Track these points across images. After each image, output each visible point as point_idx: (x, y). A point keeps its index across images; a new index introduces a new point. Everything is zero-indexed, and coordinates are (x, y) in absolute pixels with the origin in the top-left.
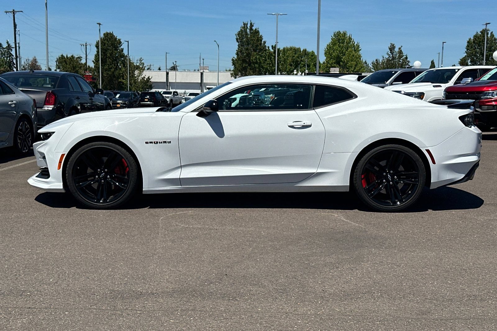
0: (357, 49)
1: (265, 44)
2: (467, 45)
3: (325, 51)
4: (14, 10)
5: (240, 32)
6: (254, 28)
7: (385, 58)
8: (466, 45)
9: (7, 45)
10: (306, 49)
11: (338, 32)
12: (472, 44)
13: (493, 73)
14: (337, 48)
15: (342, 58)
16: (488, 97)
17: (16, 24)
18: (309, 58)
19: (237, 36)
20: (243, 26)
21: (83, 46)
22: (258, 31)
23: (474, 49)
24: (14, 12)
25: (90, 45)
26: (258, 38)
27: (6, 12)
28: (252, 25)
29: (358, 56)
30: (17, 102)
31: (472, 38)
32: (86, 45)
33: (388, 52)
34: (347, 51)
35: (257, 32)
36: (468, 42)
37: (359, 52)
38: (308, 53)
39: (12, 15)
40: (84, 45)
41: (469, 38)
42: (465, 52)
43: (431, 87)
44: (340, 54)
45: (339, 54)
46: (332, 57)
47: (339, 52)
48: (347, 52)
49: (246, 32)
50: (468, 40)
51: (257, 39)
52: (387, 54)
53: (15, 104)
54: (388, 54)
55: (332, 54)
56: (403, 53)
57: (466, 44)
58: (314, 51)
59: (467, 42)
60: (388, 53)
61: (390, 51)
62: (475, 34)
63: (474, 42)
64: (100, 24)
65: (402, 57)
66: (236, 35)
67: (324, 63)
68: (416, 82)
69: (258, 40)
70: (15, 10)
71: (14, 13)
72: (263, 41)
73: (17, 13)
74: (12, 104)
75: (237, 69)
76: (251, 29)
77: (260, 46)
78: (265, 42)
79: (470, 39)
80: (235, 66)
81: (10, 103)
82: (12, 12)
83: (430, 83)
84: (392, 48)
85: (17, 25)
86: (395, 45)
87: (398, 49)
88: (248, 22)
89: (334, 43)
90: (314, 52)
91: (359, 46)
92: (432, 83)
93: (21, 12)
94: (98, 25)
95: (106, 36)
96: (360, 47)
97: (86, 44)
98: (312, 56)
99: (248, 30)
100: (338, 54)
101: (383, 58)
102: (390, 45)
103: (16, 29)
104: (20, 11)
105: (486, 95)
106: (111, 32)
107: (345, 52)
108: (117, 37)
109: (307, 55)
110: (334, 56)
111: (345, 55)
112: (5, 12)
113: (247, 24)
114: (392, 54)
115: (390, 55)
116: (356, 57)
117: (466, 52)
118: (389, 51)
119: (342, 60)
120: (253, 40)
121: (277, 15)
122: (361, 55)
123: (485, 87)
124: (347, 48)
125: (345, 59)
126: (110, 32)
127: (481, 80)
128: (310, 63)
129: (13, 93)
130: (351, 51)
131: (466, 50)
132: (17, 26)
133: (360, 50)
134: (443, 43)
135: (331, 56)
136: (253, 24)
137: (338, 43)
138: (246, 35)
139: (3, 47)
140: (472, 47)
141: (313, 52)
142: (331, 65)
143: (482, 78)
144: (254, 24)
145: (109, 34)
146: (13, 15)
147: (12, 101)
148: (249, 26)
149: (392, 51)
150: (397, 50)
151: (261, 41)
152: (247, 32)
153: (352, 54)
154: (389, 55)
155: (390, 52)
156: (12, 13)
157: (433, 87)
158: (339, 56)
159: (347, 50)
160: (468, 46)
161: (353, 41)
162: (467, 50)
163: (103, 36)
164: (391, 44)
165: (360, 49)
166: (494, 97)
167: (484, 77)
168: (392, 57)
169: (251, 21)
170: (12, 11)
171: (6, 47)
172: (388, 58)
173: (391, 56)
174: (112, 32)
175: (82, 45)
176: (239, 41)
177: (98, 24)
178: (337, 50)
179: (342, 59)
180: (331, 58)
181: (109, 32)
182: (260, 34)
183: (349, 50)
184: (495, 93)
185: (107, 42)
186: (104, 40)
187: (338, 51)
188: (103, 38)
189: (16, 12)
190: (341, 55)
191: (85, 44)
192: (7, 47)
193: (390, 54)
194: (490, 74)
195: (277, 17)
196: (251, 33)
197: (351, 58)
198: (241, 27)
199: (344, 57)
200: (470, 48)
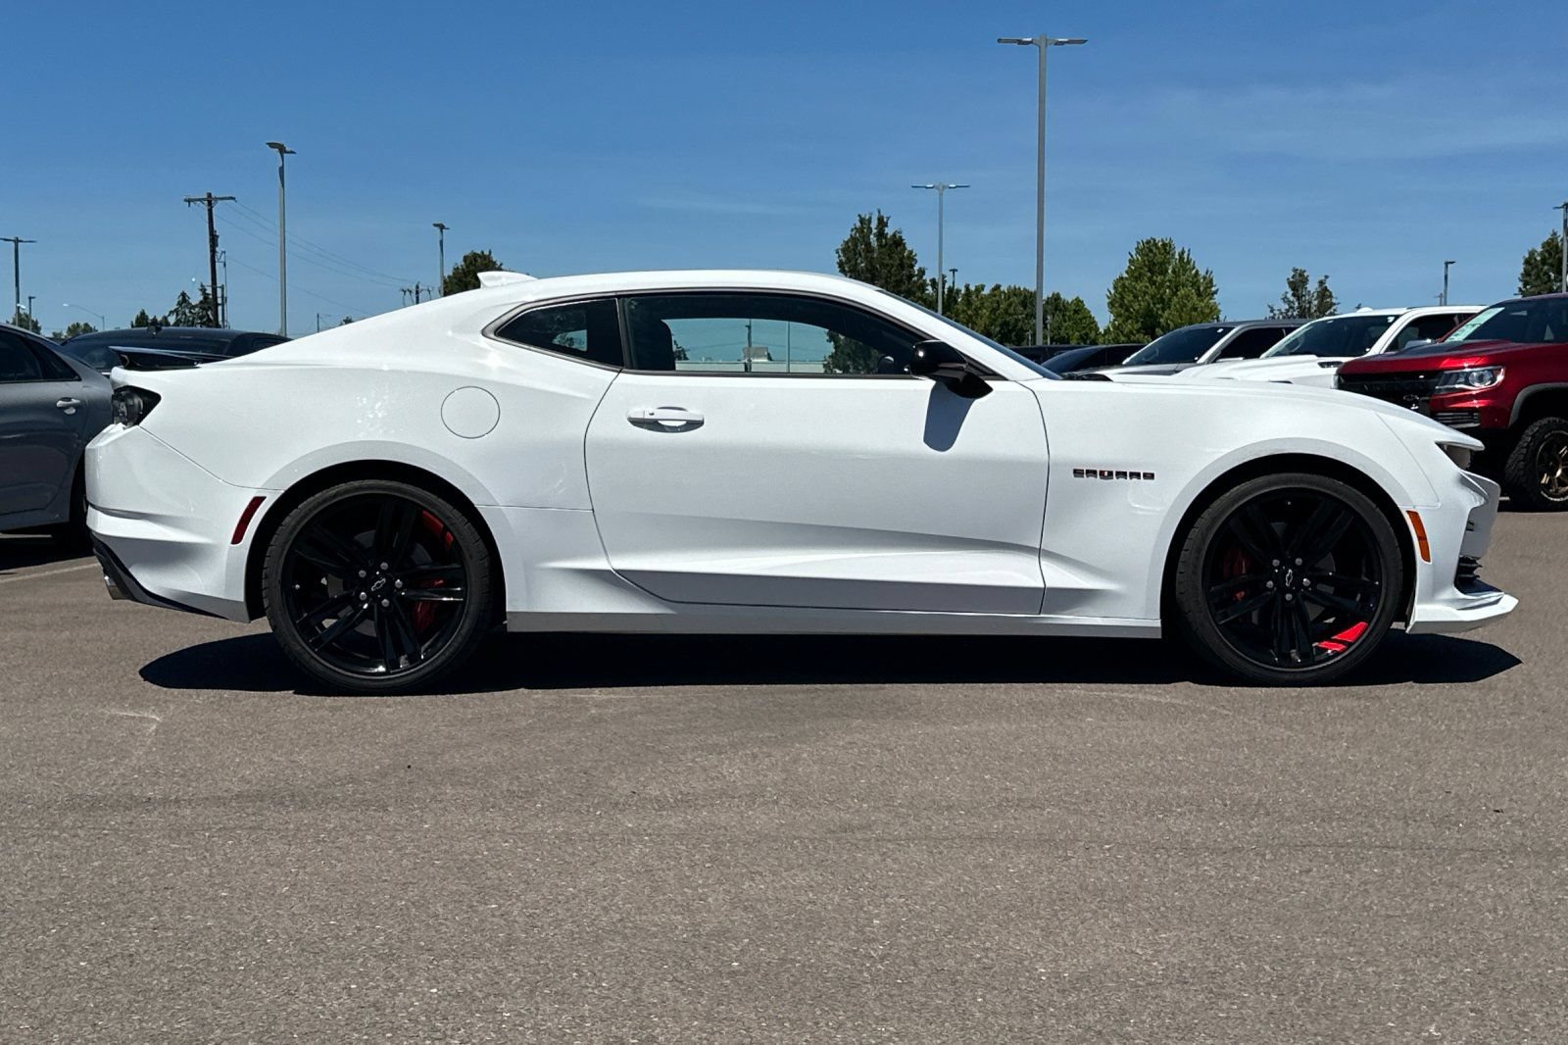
0: (1205, 289)
1: (922, 277)
2: (1525, 271)
3: (1108, 297)
4: (210, 195)
5: (850, 244)
6: (889, 231)
7: (1277, 312)
8: (1522, 271)
9: (201, 298)
10: (1058, 294)
11: (1148, 242)
12: (1537, 267)
13: (1482, 322)
14: (1147, 287)
15: (1161, 316)
16: (1457, 386)
17: (217, 234)
18: (1067, 318)
19: (839, 256)
20: (858, 224)
21: (407, 293)
22: (901, 239)
23: (1546, 283)
24: (210, 201)
25: (429, 291)
26: (901, 259)
27: (189, 201)
28: (882, 223)
29: (1207, 311)
30: (83, 401)
31: (1539, 249)
32: (417, 292)
33: (1287, 293)
34: (1177, 295)
35: (898, 242)
36: (1527, 262)
37: (1211, 299)
38: (1064, 306)
39: (204, 207)
40: (410, 292)
41: (1530, 249)
42: (1517, 291)
43: (1314, 367)
44: (1154, 304)
45: (1152, 305)
46: (1131, 313)
47: (1152, 298)
48: (1175, 299)
49: (868, 244)
50: (1527, 256)
51: (898, 262)
52: (1283, 299)
53: (75, 406)
54: (1285, 299)
55: (1131, 306)
56: (1334, 295)
57: (1521, 269)
58: (1081, 299)
59: (1522, 261)
60: (1286, 297)
61: (1293, 289)
62: (1547, 237)
63: (1544, 261)
64: (442, 227)
65: (1330, 308)
66: (837, 252)
67: (1107, 331)
68: (1278, 354)
69: (902, 266)
70: (213, 196)
71: (210, 203)
72: (916, 268)
73: (220, 202)
74: (67, 407)
75: (842, 352)
76: (881, 235)
77: (909, 283)
78: (922, 272)
79: (1532, 253)
80: (835, 343)
81: (60, 403)
82: (204, 199)
83: (1313, 357)
84: (1298, 283)
85: (218, 236)
86: (1306, 274)
87: (1317, 285)
88: (871, 214)
89: (1135, 274)
90: (1082, 302)
91: (1211, 280)
92: (1319, 355)
93: (232, 201)
94: (437, 230)
95: (471, 263)
96: (1214, 283)
97: (417, 287)
98: (1076, 312)
99: (872, 236)
100: (1149, 304)
101: (1272, 311)
102: (1293, 273)
103: (217, 249)
104: (228, 196)
105: (1450, 382)
106: (486, 253)
107: (1170, 300)
108: (501, 265)
109: (1060, 310)
110: (1137, 312)
111: (1169, 308)
112: (185, 200)
113: (870, 221)
114: (1299, 298)
115: (1293, 302)
116: (1202, 313)
117: (1520, 290)
118: (1290, 292)
119: (1159, 323)
120: (887, 265)
121: (941, 188)
122: (1219, 307)
123: (1445, 358)
124: (1177, 287)
125: (1171, 317)
126: (483, 252)
127: (1448, 340)
128: (1071, 333)
129: (77, 378)
130: (1187, 296)
131: (1521, 285)
132: (219, 240)
133: (1216, 292)
134: (1447, 264)
135: (1127, 310)
136: (885, 220)
137: (1149, 274)
138: (869, 252)
139: (190, 303)
140: (1538, 277)
141: (1077, 299)
142: (1129, 338)
143: (1452, 337)
144: (888, 218)
145: (480, 256)
146: (206, 208)
147: (69, 399)
148: (874, 225)
149: (1297, 291)
150: (1312, 286)
151: (912, 266)
152: (870, 243)
153: (1190, 305)
154: (1289, 302)
155: (1294, 295)
156: (206, 202)
157: (1318, 366)
158: (1152, 310)
159: (1175, 294)
160: (1527, 273)
161: (1194, 268)
162: (1525, 287)
163: (463, 263)
164: (1295, 270)
165: (1213, 289)
166: (1470, 385)
167: (1457, 332)
168: (1300, 307)
169: (879, 212)
170: (206, 197)
171: (197, 302)
172: (1288, 311)
173: (1296, 304)
174: (490, 252)
175: (405, 292)
176: (846, 269)
177: (435, 225)
178: (1145, 293)
179: (1162, 320)
180: (1128, 318)
181: (479, 253)
182: (909, 247)
183: (1182, 292)
184: (1475, 374)
185: (473, 280)
186: (464, 273)
187: (1147, 297)
188: (463, 269)
189: (216, 199)
190: (1158, 309)
191: (414, 289)
192: (201, 302)
193: (1292, 299)
194: (1473, 325)
195: (941, 195)
196: (880, 246)
197: (1188, 317)
198: (852, 230)
199: (1166, 314)
200: (1533, 277)
